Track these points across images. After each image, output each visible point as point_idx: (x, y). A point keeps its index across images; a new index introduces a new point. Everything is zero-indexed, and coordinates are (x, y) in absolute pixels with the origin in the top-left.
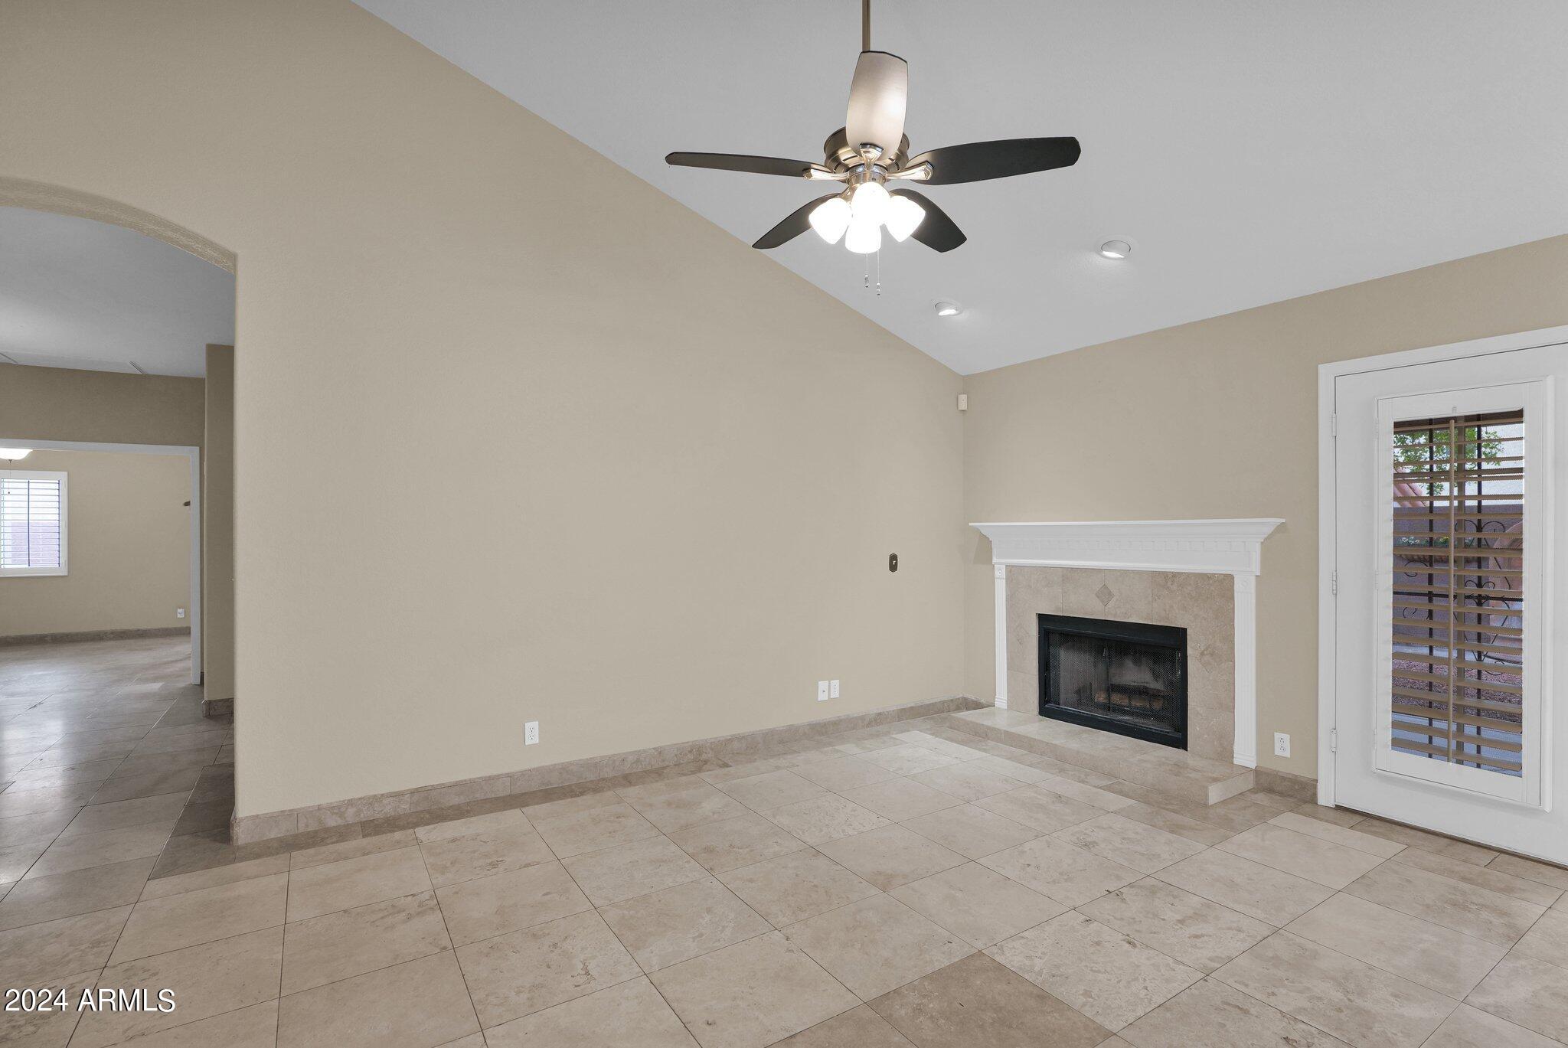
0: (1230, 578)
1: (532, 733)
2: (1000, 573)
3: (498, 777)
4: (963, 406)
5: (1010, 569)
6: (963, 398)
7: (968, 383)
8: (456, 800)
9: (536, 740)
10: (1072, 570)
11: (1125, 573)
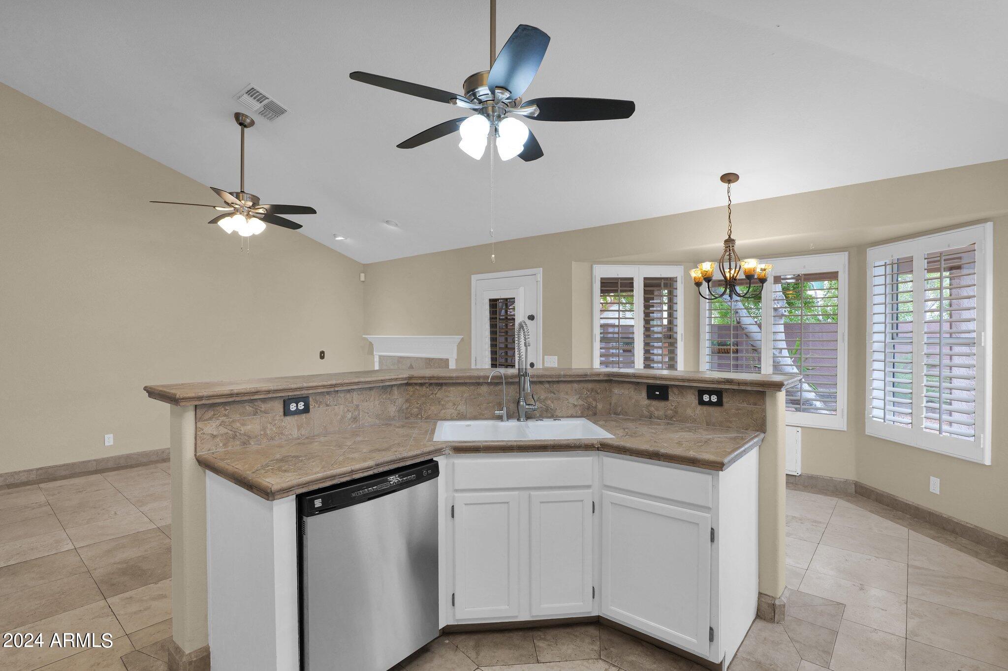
0: (448, 360)
1: (109, 440)
2: (377, 359)
3: (89, 461)
4: (362, 278)
5: (380, 356)
6: (362, 275)
7: (366, 268)
8: (63, 473)
9: (112, 443)
10: (401, 357)
11: (417, 358)
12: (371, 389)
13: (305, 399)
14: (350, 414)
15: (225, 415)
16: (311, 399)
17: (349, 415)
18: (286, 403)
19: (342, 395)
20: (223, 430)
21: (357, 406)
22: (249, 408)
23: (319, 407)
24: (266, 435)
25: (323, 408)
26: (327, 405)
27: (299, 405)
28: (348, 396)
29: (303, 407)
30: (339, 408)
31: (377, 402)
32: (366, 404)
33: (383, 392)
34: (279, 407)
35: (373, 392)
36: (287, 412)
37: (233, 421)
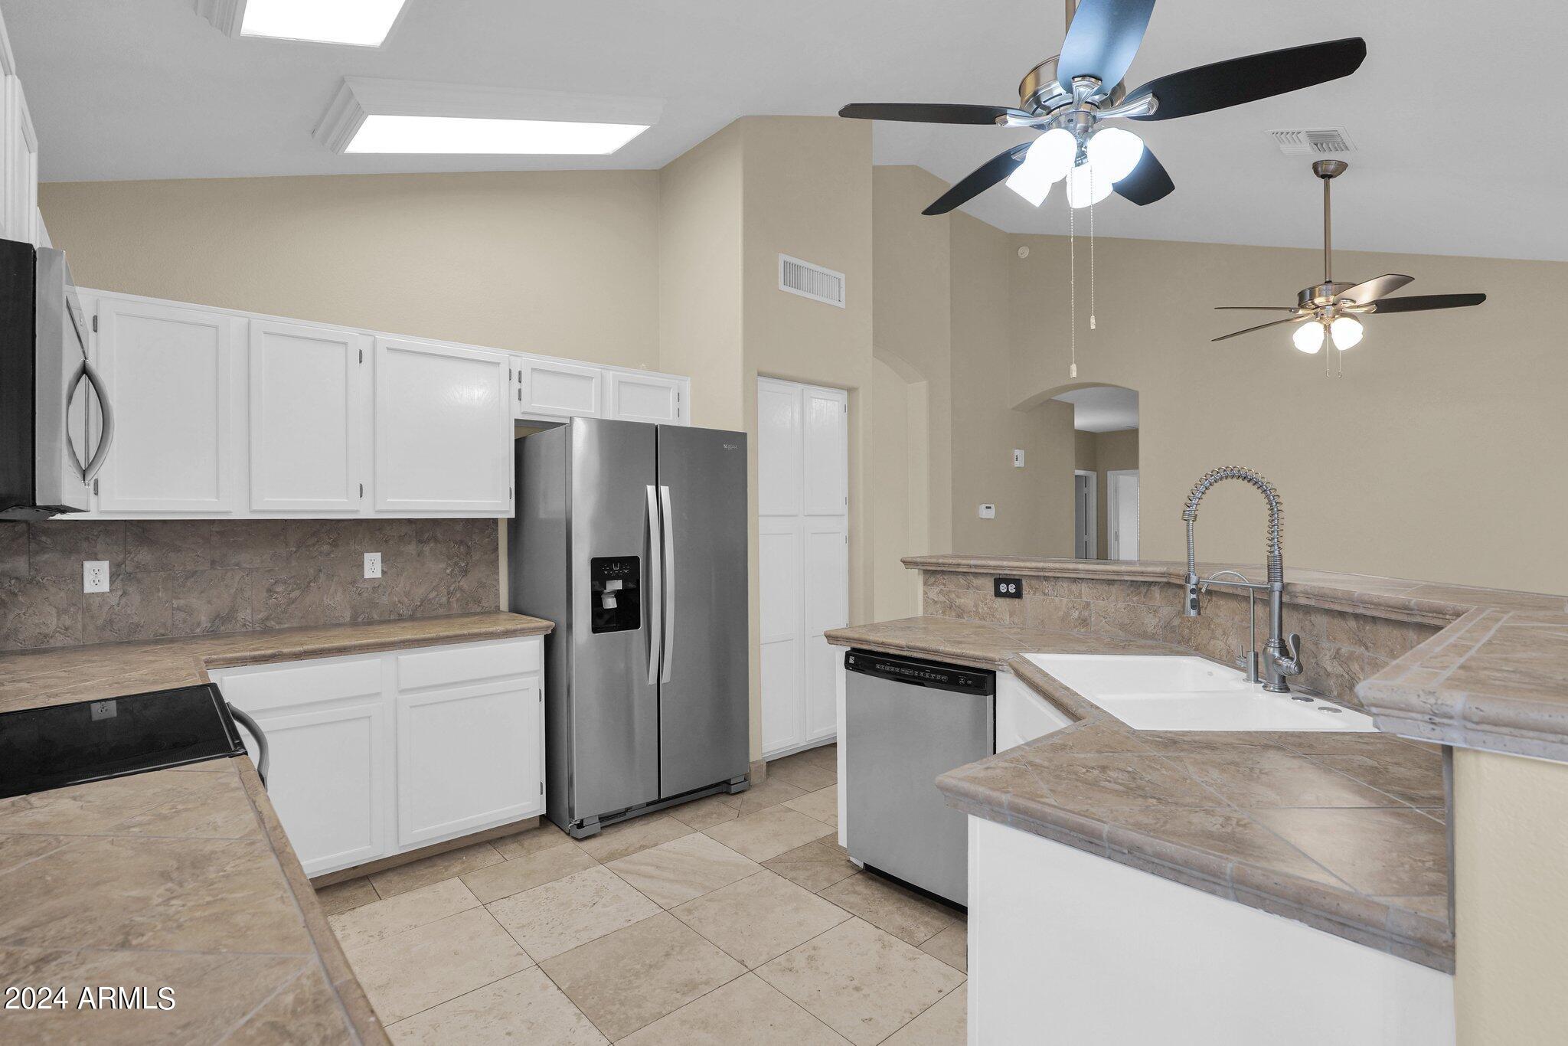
12: (1111, 582)
13: (1018, 582)
14: (1077, 612)
15: (944, 584)
16: (1024, 582)
17: (1076, 614)
18: (998, 582)
19: (1065, 585)
20: (942, 598)
21: (1088, 604)
22: (962, 581)
23: (1034, 594)
24: (977, 612)
25: (1039, 596)
26: (1045, 594)
27: (1010, 588)
28: (1074, 587)
29: (1014, 590)
30: (1061, 601)
31: (1121, 605)
32: (1101, 603)
33: (1132, 592)
34: (989, 585)
35: (1114, 589)
36: (998, 594)
37: (950, 591)
